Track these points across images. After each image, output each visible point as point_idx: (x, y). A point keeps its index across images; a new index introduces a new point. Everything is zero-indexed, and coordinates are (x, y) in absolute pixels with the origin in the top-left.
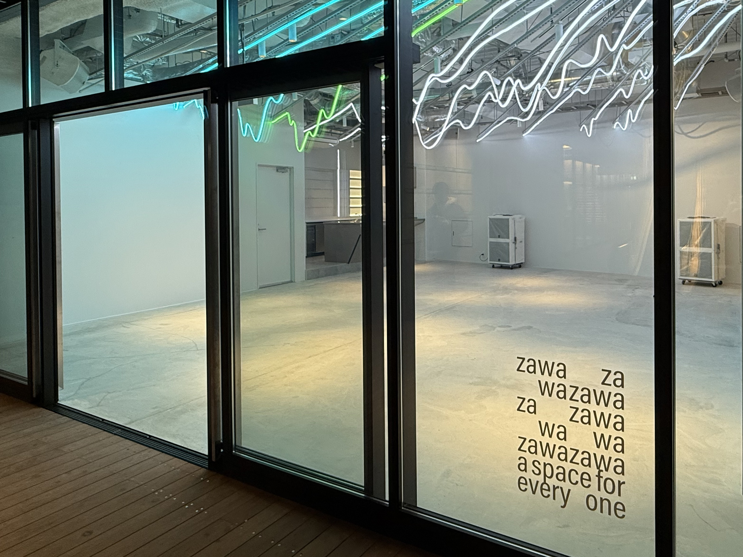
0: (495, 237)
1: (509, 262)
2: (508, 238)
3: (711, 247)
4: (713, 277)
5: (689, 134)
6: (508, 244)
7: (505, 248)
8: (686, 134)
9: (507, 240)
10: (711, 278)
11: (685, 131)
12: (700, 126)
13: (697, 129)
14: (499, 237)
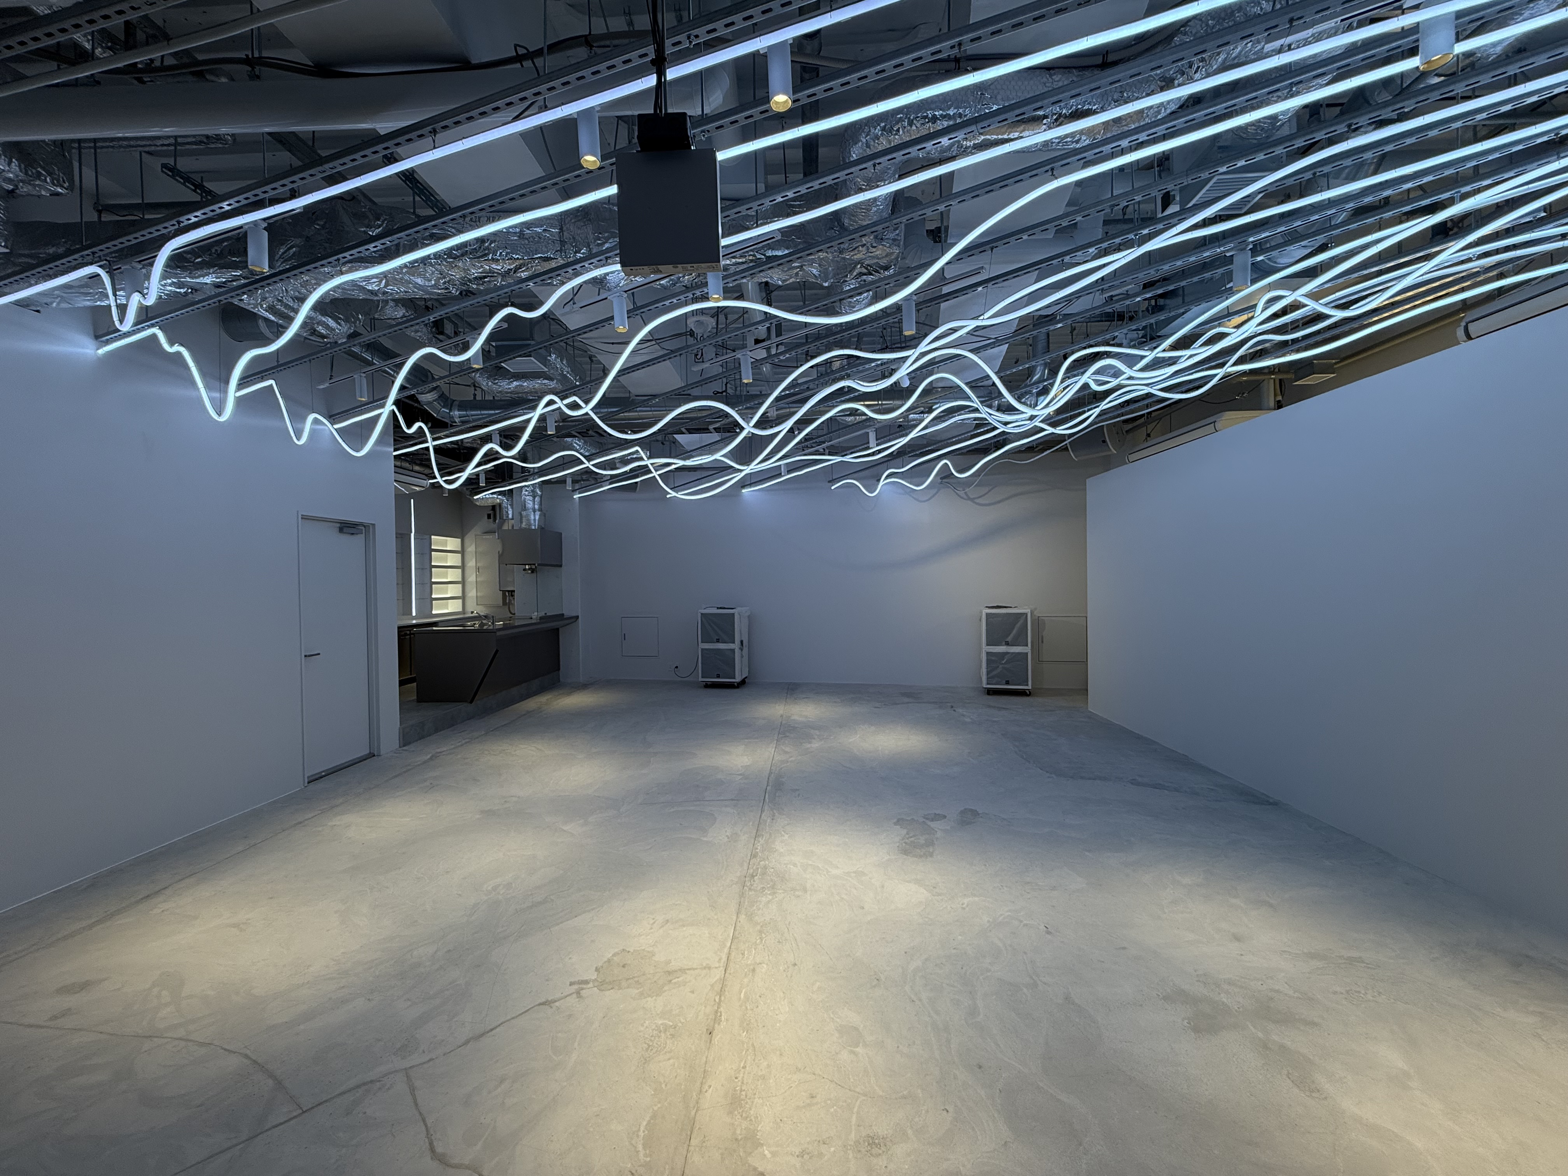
0: (711, 641)
1: (734, 678)
2: (734, 642)
3: (1027, 646)
4: (1030, 683)
5: (977, 501)
6: (733, 651)
7: (728, 659)
8: (972, 500)
9: (731, 646)
10: (1027, 685)
11: (972, 497)
12: (990, 491)
13: (986, 494)
14: (718, 641)
